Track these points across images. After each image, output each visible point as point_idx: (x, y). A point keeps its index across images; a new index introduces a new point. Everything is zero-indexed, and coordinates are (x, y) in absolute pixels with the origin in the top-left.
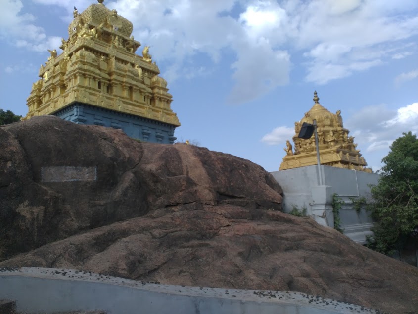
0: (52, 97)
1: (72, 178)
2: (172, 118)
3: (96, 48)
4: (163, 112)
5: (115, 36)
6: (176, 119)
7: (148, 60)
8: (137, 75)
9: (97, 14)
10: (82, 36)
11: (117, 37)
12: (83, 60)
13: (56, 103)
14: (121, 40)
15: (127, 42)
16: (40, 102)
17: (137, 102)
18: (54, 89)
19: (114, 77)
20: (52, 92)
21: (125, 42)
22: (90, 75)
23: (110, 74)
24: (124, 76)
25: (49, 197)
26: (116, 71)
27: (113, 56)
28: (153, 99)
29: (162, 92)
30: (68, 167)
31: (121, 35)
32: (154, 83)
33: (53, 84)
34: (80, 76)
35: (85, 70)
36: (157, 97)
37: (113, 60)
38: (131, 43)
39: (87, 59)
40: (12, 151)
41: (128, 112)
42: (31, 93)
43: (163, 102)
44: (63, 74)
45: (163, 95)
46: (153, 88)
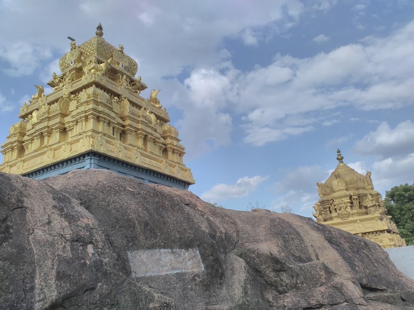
0: (45, 143)
1: (173, 269)
2: (187, 174)
3: (108, 87)
4: (178, 167)
5: (123, 74)
6: (191, 176)
7: (157, 106)
8: (151, 123)
9: (102, 48)
10: (90, 70)
11: (124, 76)
12: (96, 99)
13: (56, 152)
14: (128, 80)
15: (133, 83)
16: (22, 150)
17: (153, 154)
18: (50, 134)
19: (128, 122)
20: (46, 138)
21: (132, 82)
22: (105, 119)
23: (123, 119)
24: (138, 122)
25: (157, 305)
26: (130, 115)
27: (125, 98)
28: (165, 151)
29: (175, 143)
30: (162, 250)
31: (128, 74)
32: (165, 132)
33: (48, 127)
34: (93, 118)
35: (100, 112)
36: (171, 148)
37: (126, 102)
38: (138, 84)
39: (101, 99)
40: (87, 225)
41: (146, 166)
42: (8, 138)
43: (176, 154)
44: (64, 115)
45: (176, 146)
46: (165, 138)
